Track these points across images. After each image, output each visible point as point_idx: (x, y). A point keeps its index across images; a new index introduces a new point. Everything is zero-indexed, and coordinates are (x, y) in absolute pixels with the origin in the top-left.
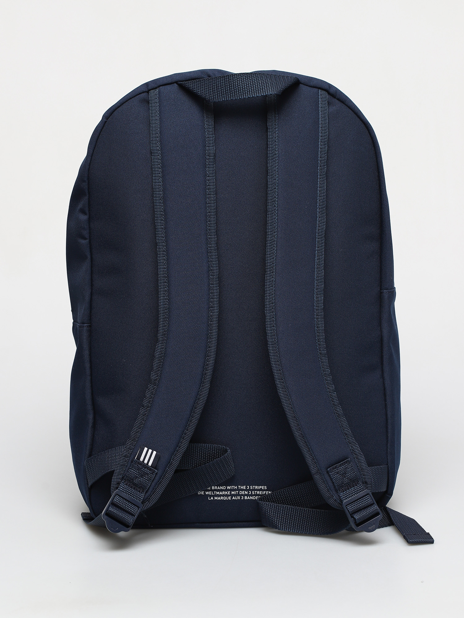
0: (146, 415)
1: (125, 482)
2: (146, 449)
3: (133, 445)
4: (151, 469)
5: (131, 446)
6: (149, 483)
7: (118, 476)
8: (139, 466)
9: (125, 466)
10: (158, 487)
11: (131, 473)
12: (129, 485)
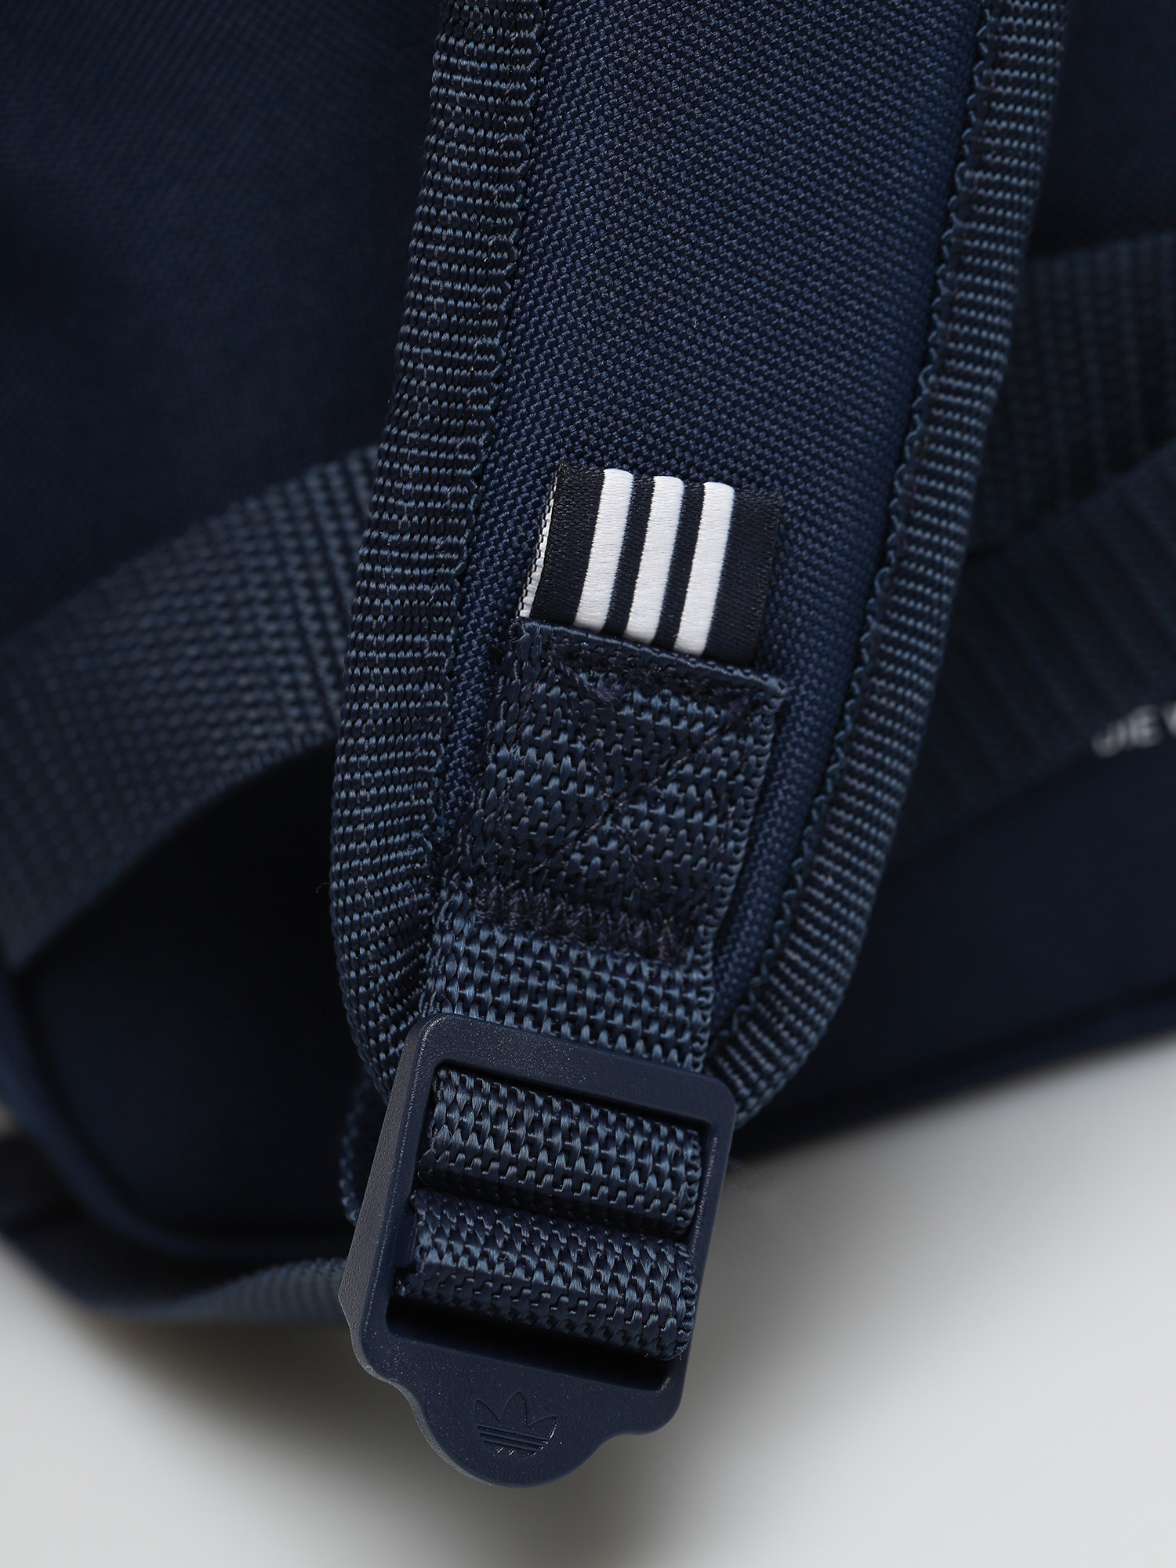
0: (518, 111)
1: (473, 893)
2: (617, 485)
3: (464, 482)
4: (716, 681)
5: (441, 497)
6: (725, 836)
7: (388, 849)
8: (579, 687)
9: (433, 728)
10: (821, 850)
11: (520, 787)
12: (526, 908)
